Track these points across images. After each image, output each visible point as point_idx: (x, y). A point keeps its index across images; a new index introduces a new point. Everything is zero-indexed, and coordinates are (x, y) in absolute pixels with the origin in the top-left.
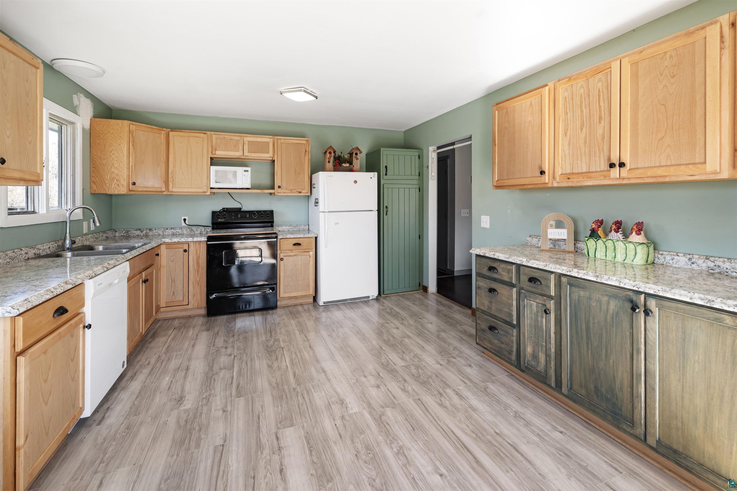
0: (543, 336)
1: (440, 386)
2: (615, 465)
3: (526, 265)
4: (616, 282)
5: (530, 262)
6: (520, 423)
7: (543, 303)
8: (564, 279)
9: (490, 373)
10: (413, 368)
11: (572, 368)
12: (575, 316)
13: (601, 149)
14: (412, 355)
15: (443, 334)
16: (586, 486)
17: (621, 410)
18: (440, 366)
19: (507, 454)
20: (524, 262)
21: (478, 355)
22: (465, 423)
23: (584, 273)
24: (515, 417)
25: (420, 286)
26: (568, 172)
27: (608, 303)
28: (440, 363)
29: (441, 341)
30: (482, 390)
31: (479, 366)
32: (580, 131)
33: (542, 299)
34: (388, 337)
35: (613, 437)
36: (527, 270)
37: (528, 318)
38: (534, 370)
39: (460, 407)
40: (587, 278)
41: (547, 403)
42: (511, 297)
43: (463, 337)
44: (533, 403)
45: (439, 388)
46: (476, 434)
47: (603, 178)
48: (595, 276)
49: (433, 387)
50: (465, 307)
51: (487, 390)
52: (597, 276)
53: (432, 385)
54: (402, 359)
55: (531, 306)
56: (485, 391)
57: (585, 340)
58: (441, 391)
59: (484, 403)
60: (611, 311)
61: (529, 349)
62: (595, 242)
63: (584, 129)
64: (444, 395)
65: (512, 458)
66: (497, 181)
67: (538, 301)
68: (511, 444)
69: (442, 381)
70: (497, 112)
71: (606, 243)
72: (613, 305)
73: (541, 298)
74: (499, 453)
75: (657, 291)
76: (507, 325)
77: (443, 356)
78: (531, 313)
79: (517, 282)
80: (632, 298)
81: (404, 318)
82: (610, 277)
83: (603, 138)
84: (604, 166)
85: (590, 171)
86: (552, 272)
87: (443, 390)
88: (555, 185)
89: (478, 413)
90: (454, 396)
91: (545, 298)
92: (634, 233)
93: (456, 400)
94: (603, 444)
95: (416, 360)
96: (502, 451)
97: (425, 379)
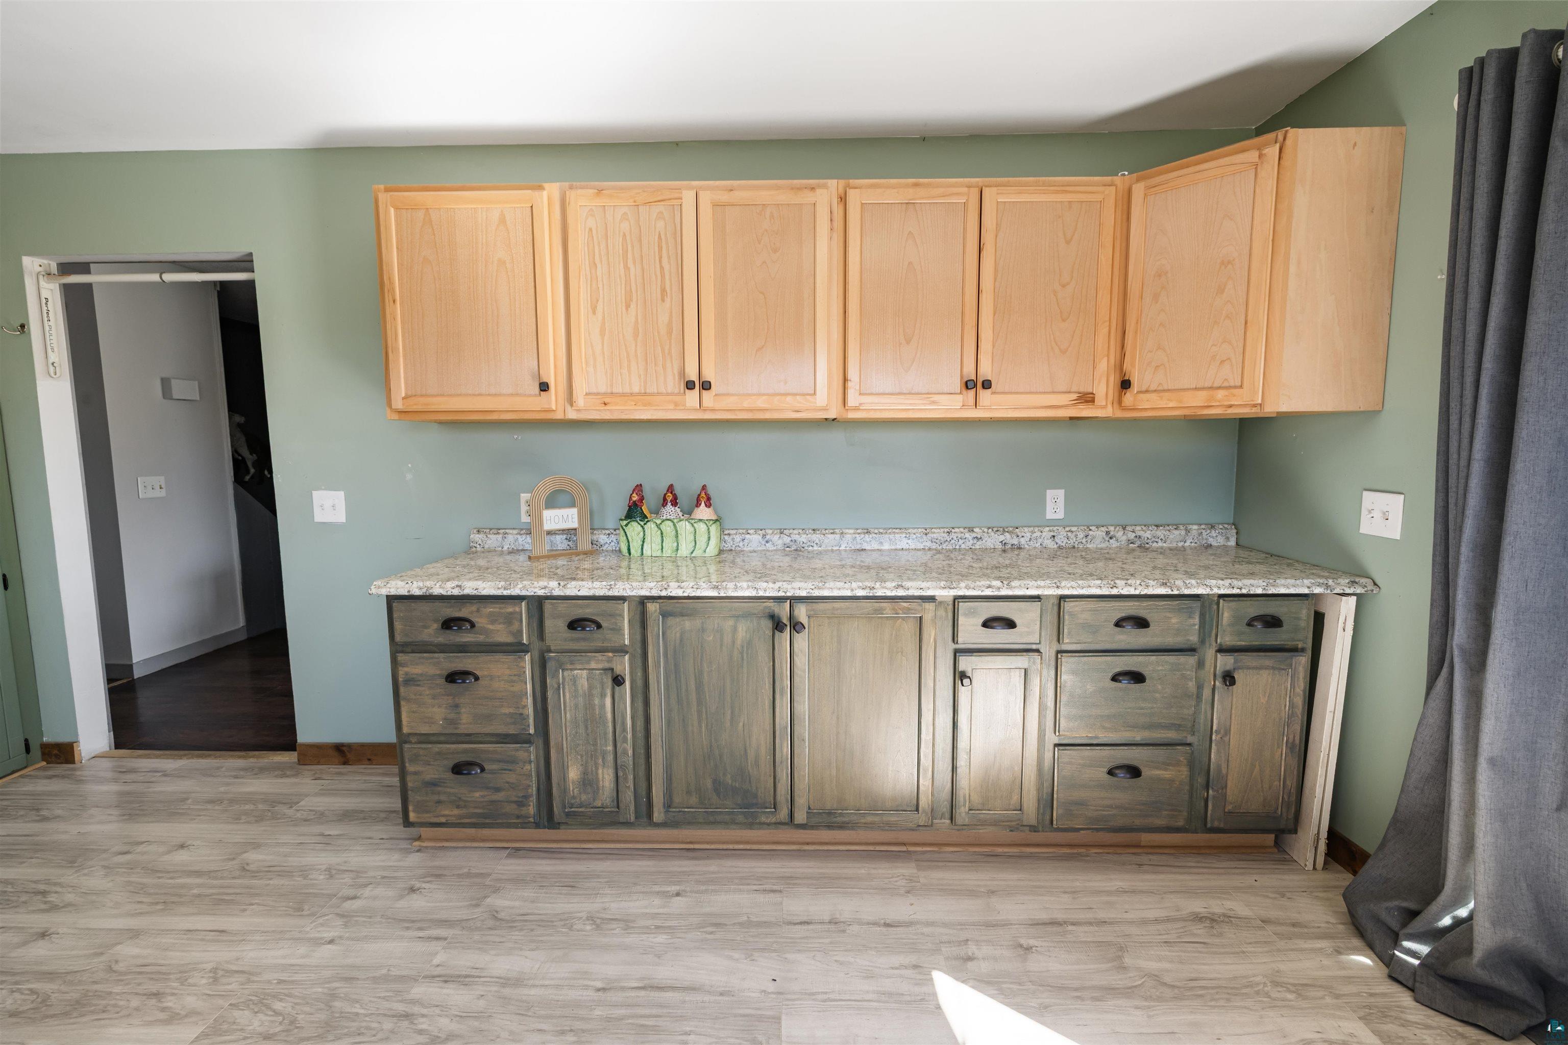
0: (605, 734)
1: (384, 998)
2: (768, 887)
3: (562, 594)
4: (751, 590)
5: (569, 586)
6: (615, 932)
7: (607, 665)
8: (652, 607)
9: (469, 875)
10: (243, 1016)
11: (671, 769)
12: (675, 672)
13: (667, 351)
14: (204, 981)
15: (254, 857)
16: (775, 951)
17: (755, 796)
18: (330, 946)
19: (654, 1011)
20: (557, 589)
21: (407, 851)
22: (527, 1031)
23: (691, 586)
24: (598, 927)
25: (28, 750)
26: (602, 389)
27: (735, 630)
28: (321, 938)
29: (271, 879)
30: (491, 923)
31: (432, 875)
32: (624, 308)
33: (604, 658)
34: (19, 990)
35: (731, 847)
36: (562, 606)
37: (568, 709)
38: (588, 810)
39: (482, 1003)
40: (701, 595)
41: (616, 859)
42: (519, 675)
43: (327, 833)
44: (598, 877)
45: (386, 1005)
46: (571, 1030)
47: (671, 407)
48: (713, 588)
49: (366, 1015)
50: (257, 753)
51: (499, 916)
52: (716, 587)
53: (357, 1014)
54: (173, 1018)
55: (574, 680)
56: (498, 923)
57: (694, 708)
58: (400, 1007)
59: (521, 950)
60: (739, 642)
61: (574, 774)
62: (642, 527)
63: (633, 306)
64: (416, 1009)
65: (665, 1011)
66: (403, 398)
67: (593, 665)
68: (640, 985)
69: (375, 980)
70: (392, 210)
71: (663, 527)
72: (743, 630)
73: (600, 658)
74: (642, 1026)
75: (811, 591)
76: (508, 745)
77: (313, 915)
78: (575, 696)
79: (535, 638)
80: (774, 610)
81: (42, 887)
82: (737, 584)
83: (670, 332)
84: (673, 384)
85: (648, 391)
86: (623, 599)
87: (401, 1001)
88: (572, 415)
89: (531, 982)
90: (445, 991)
91: (610, 654)
92: (703, 504)
93: (457, 997)
94: (732, 867)
95: (233, 984)
96: (642, 1016)
97: (322, 1016)
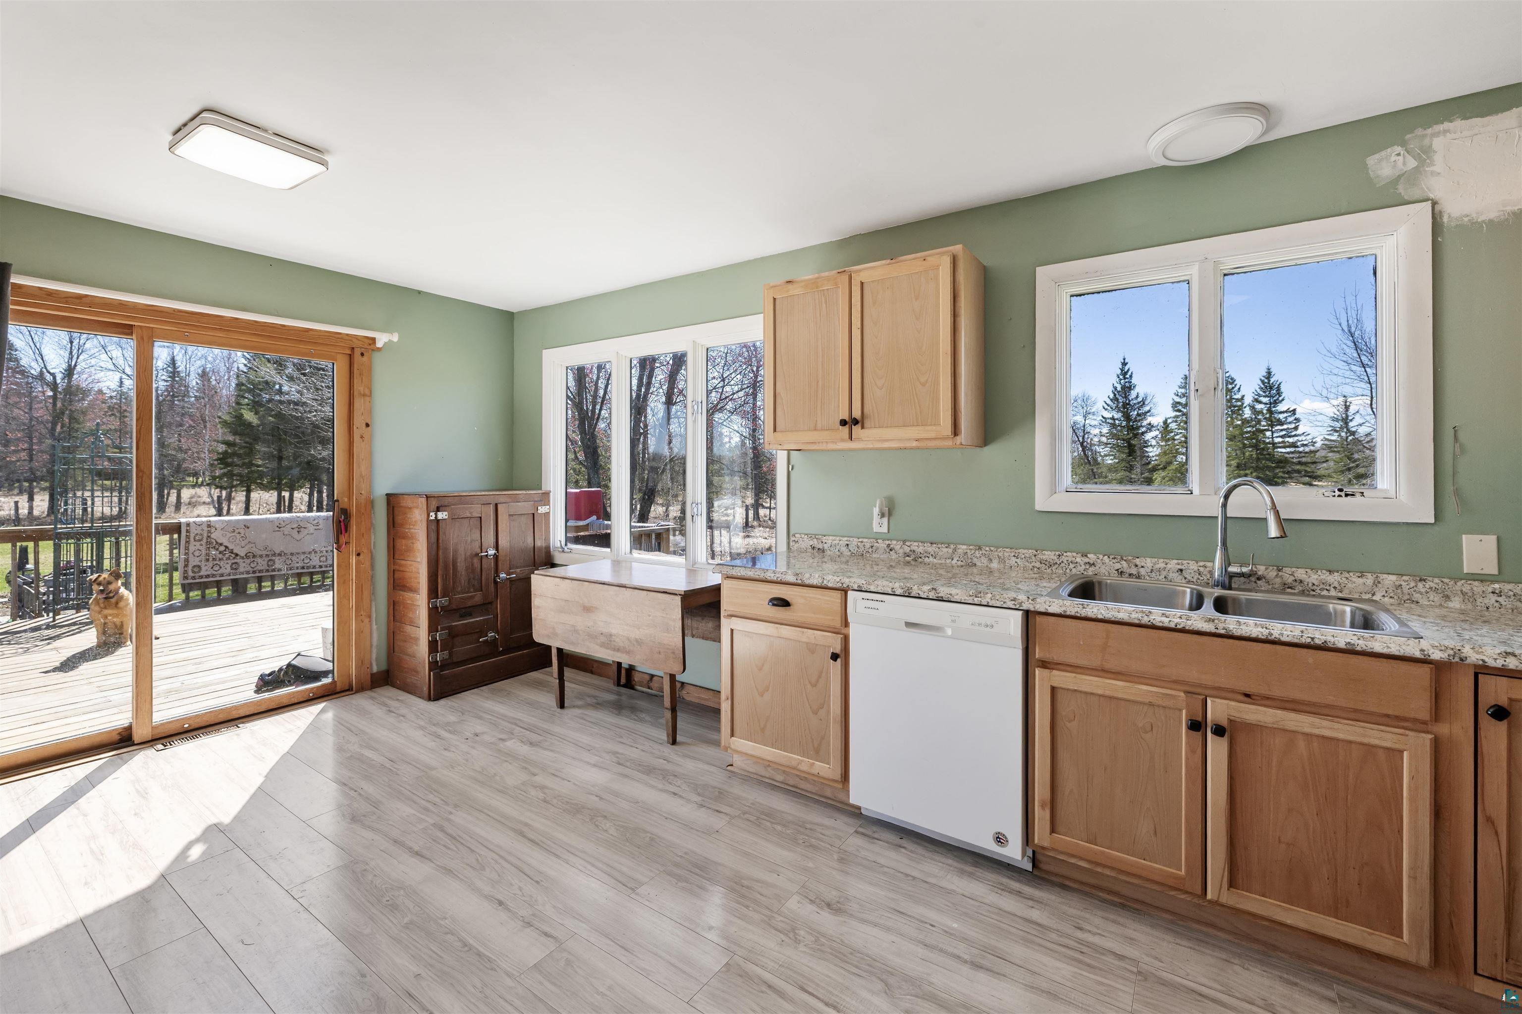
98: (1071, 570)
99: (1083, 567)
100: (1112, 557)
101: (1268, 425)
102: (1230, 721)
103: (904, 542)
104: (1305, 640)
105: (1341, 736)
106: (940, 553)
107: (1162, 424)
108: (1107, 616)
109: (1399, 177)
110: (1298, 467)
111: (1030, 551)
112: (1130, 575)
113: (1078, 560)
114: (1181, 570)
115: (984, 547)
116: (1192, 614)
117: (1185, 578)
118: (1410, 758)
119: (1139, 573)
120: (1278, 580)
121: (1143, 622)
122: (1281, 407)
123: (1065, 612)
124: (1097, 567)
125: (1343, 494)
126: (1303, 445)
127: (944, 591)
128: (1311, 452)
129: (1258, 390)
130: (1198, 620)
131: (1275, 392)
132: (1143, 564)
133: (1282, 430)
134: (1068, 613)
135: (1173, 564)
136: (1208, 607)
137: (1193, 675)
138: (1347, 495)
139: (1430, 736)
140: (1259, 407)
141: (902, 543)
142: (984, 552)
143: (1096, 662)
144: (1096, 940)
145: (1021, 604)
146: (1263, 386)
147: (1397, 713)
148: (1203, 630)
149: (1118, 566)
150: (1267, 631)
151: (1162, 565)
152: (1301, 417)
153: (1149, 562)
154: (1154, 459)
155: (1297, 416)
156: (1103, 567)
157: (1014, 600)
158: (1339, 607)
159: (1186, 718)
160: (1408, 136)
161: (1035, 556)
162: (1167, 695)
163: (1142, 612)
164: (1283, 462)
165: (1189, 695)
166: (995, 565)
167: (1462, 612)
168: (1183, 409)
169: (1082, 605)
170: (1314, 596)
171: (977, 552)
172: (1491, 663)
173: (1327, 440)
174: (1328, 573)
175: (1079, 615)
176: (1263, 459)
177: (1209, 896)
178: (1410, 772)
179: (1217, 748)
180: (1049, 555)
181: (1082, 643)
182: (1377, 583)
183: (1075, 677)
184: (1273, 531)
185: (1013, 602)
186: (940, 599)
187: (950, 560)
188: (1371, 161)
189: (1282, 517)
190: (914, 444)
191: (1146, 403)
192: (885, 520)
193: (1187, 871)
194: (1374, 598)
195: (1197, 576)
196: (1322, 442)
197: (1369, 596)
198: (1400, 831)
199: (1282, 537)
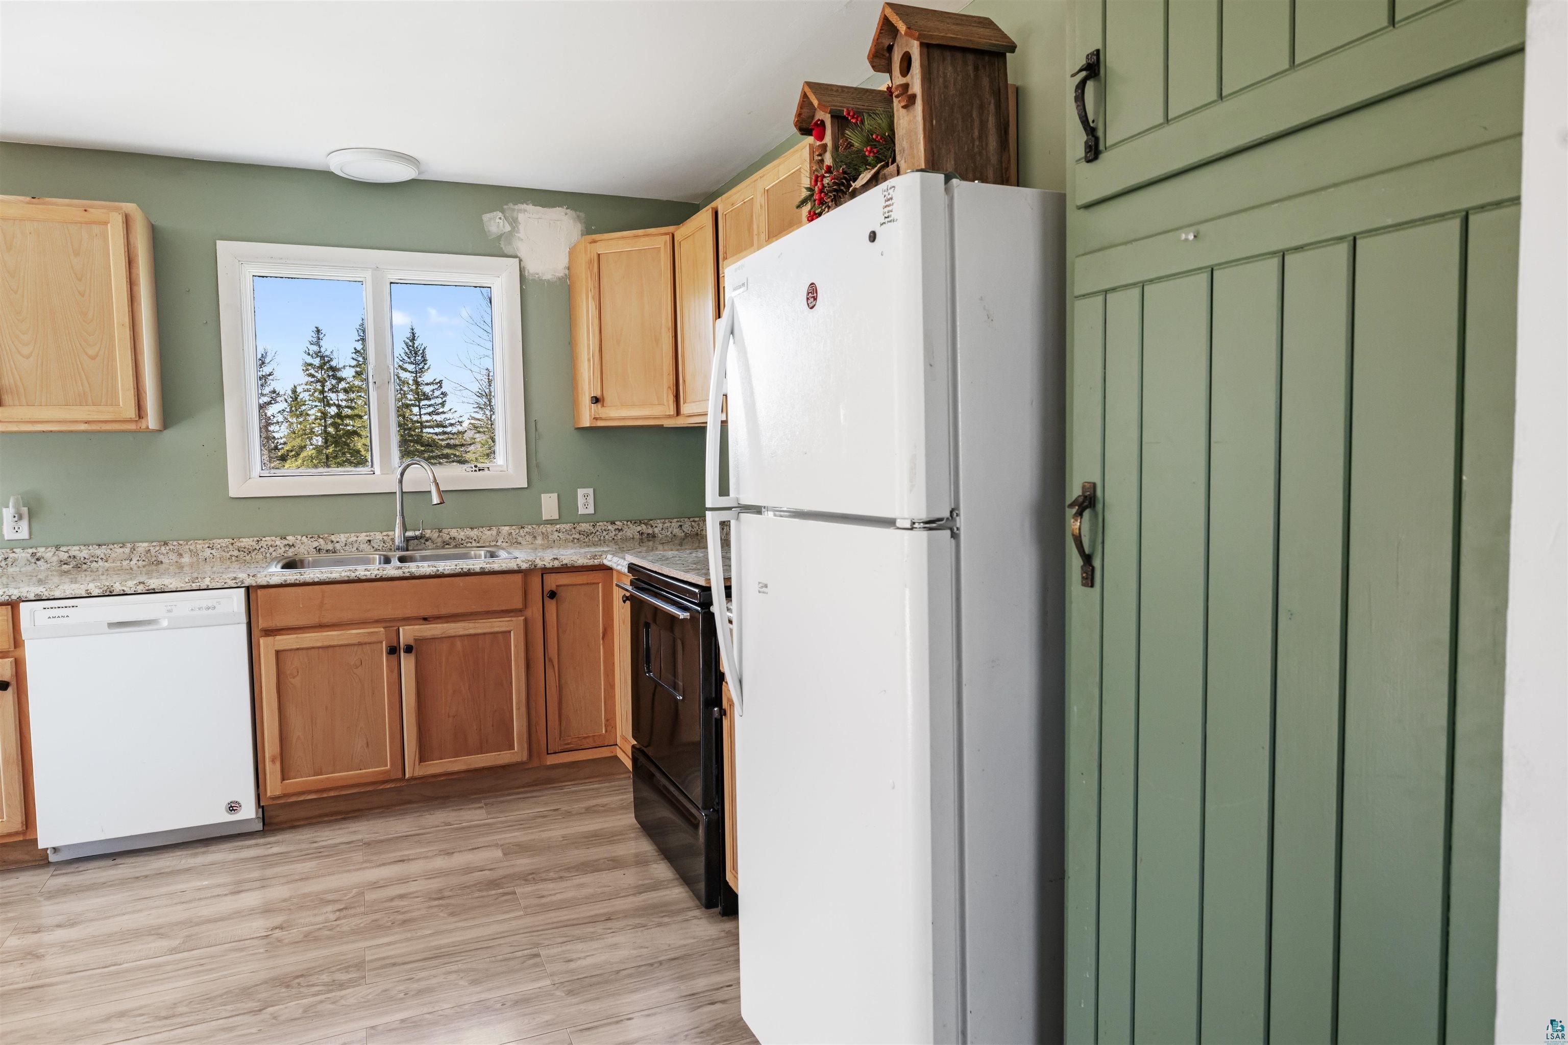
98: (271, 554)
99: (283, 549)
100: (309, 537)
101: (416, 399)
102: (416, 640)
103: (58, 548)
104: (458, 570)
105: (480, 631)
106: (113, 555)
107: (290, 393)
108: (322, 578)
109: (501, 235)
110: (447, 451)
111: (226, 540)
112: (327, 551)
113: (278, 543)
114: (370, 541)
115: (171, 542)
116: (386, 566)
117: (373, 548)
118: (514, 635)
119: (334, 548)
120: (440, 540)
121: (351, 578)
122: (427, 377)
123: (285, 581)
124: (297, 548)
125: (477, 469)
126: (451, 425)
127: (154, 583)
128: (459, 433)
129: (403, 355)
130: (392, 570)
131: (420, 358)
132: (338, 540)
133: (430, 406)
134: (288, 582)
135: (363, 537)
136: (395, 562)
137: (388, 612)
138: (479, 470)
139: (523, 618)
140: (404, 375)
141: (54, 549)
142: (171, 547)
143: (314, 620)
144: (330, 842)
145: (242, 582)
146: (407, 351)
147: (506, 608)
148: (395, 576)
149: (316, 544)
150: (436, 569)
151: (355, 539)
152: (448, 393)
153: (342, 538)
154: (282, 441)
155: (443, 390)
156: (303, 546)
157: (235, 578)
158: (478, 552)
159: (386, 646)
160: (505, 207)
161: (232, 544)
162: (372, 632)
163: (350, 570)
164: (431, 445)
165: (387, 629)
166: (186, 559)
167: (542, 545)
168: (316, 374)
169: (300, 573)
170: (462, 548)
171: (163, 548)
172: (548, 566)
173: (474, 418)
174: (470, 530)
175: (298, 582)
176: (411, 441)
177: (407, 776)
178: (514, 644)
179: (407, 663)
180: (247, 542)
181: (301, 606)
182: (499, 533)
183: (297, 637)
184: (435, 500)
185: (234, 581)
186: (154, 592)
187: (128, 561)
188: (486, 217)
189: (441, 489)
190: (83, 427)
191: (267, 361)
192: (24, 524)
193: (392, 765)
194: (497, 544)
195: (382, 544)
196: (469, 421)
197: (494, 543)
198: (511, 683)
199: (441, 503)
